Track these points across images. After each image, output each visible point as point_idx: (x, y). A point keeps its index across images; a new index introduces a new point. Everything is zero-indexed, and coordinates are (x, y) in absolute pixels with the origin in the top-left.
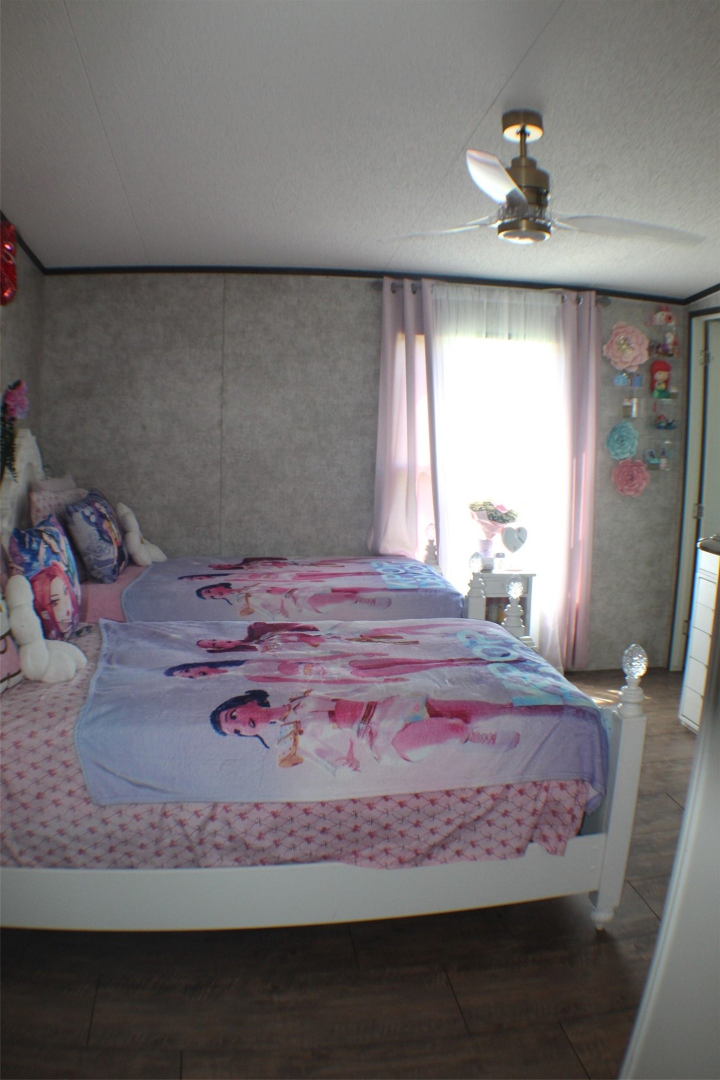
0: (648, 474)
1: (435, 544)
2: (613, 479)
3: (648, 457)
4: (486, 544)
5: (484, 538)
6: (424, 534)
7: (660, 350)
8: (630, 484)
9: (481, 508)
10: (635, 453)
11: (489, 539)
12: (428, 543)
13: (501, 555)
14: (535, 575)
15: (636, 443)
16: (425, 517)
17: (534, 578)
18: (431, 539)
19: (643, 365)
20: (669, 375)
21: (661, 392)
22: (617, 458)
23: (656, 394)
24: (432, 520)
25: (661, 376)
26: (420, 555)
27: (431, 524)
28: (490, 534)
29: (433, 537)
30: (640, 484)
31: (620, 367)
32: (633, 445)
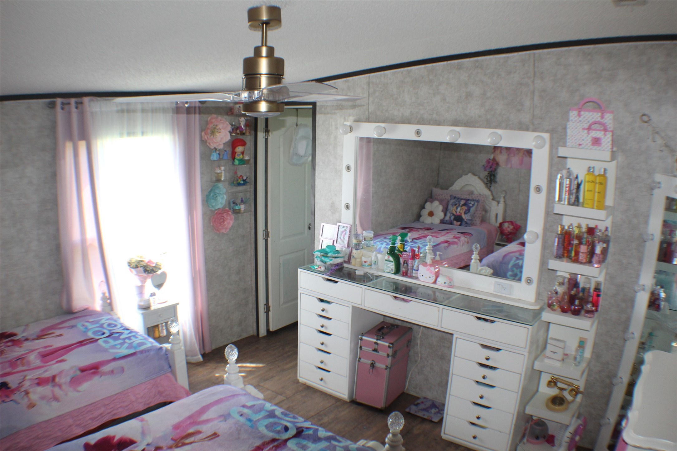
0: (233, 216)
1: (107, 295)
2: (212, 224)
3: (232, 205)
4: (141, 289)
5: (140, 284)
6: (99, 289)
7: (238, 131)
8: (222, 225)
9: (137, 266)
10: (224, 204)
11: (143, 285)
12: (101, 295)
13: (153, 294)
14: (178, 304)
15: (225, 197)
16: (97, 277)
17: (178, 306)
18: (104, 292)
19: (227, 143)
20: (244, 148)
21: (239, 160)
22: (213, 209)
23: (237, 162)
24: (103, 278)
25: (239, 149)
26: (98, 306)
27: (102, 281)
28: (144, 281)
29: (106, 291)
30: (229, 223)
31: (212, 146)
32: (223, 198)
